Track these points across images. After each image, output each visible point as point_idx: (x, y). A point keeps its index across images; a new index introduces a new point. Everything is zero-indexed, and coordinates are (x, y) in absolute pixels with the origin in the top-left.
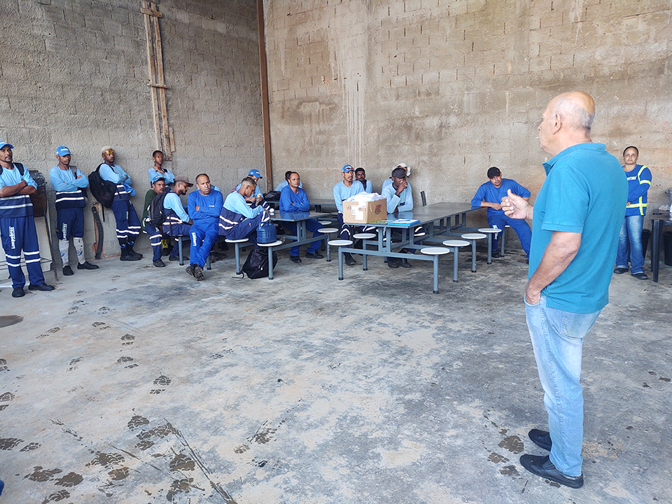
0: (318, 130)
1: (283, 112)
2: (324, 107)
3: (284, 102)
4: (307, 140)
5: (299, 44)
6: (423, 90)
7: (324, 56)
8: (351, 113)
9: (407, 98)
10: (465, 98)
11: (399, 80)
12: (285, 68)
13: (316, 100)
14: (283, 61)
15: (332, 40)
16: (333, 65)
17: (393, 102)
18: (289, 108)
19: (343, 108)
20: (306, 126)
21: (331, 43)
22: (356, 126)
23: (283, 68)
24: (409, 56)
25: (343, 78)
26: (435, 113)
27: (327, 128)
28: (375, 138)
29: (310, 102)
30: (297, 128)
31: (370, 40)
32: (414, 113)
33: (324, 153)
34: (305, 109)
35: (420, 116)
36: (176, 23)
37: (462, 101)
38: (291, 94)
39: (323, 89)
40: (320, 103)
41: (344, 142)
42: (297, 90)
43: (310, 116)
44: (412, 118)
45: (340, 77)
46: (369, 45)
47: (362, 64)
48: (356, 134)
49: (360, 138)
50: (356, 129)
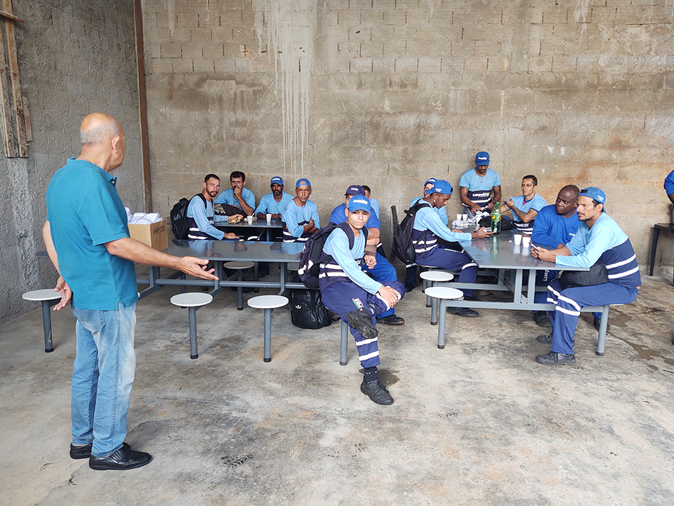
0: (233, 119)
1: (171, 91)
2: (243, 88)
3: (172, 75)
4: (214, 132)
6: (396, 79)
7: (246, 17)
8: (289, 100)
9: (373, 87)
10: (452, 95)
11: (362, 64)
12: (176, 26)
13: (230, 78)
14: (171, 15)
16: (259, 31)
17: (353, 91)
18: (181, 85)
19: (276, 92)
20: (213, 113)
22: (296, 117)
23: (171, 25)
24: (378, 35)
25: (276, 51)
26: (412, 109)
27: (249, 117)
28: (327, 136)
29: (220, 79)
30: (196, 116)
31: (320, 4)
32: (383, 108)
33: (243, 152)
34: (212, 89)
35: (391, 112)
37: (447, 97)
38: (187, 65)
39: (242, 63)
40: (237, 83)
41: (277, 139)
42: (196, 61)
43: (220, 98)
44: (380, 114)
45: (272, 50)
46: (319, 11)
47: (307, 35)
48: (296, 129)
49: (303, 135)
50: (296, 123)
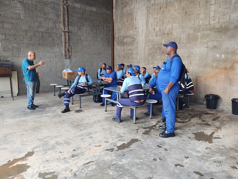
0: (129, 48)
1: (118, 42)
2: (131, 39)
3: (119, 38)
4: (125, 52)
5: (124, 15)
6: (166, 32)
7: (132, 19)
8: (140, 42)
9: (160, 36)
11: (157, 29)
12: (120, 24)
14: (119, 22)
15: (135, 13)
16: (135, 23)
17: (155, 38)
18: (120, 40)
19: (137, 40)
20: (125, 47)
21: (135, 14)
22: (141, 47)
24: (161, 18)
27: (132, 48)
28: (148, 52)
29: (127, 37)
30: (122, 48)
31: (148, 12)
32: (162, 42)
33: (130, 57)
34: (125, 40)
36: (74, 8)
37: (181, 37)
38: (121, 34)
39: (131, 32)
40: (130, 38)
41: (137, 54)
42: (123, 33)
43: (127, 43)
45: (137, 27)
46: (147, 14)
47: (145, 22)
48: (141, 50)
49: (143, 52)
50: (141, 48)
